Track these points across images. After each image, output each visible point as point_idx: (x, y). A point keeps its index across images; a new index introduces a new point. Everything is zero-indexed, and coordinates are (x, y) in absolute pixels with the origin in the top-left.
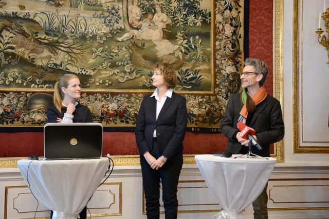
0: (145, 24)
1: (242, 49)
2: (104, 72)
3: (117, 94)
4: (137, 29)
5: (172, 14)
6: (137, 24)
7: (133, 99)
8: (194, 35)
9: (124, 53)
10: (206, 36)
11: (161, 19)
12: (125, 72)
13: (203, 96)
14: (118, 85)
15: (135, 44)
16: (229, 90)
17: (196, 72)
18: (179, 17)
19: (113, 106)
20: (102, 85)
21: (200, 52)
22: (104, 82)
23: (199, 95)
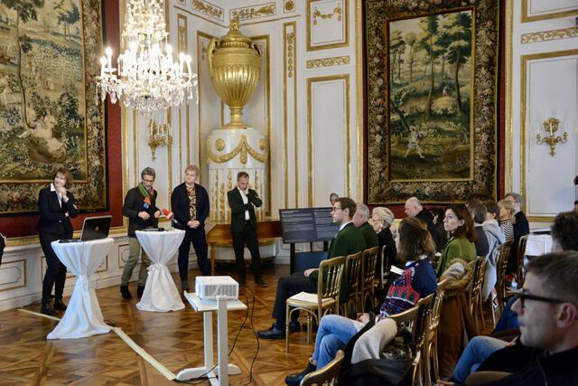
0: (39, 124)
1: (104, 146)
2: (8, 165)
3: (18, 184)
4: (33, 128)
5: (58, 117)
6: (33, 124)
7: (31, 188)
8: (74, 135)
9: (24, 148)
10: (81, 136)
11: (51, 120)
12: (25, 166)
13: (81, 184)
14: (19, 176)
15: (32, 142)
16: (96, 179)
17: (76, 165)
18: (63, 119)
19: (16, 195)
20: (8, 177)
21: (79, 149)
22: (9, 174)
23: (79, 183)
